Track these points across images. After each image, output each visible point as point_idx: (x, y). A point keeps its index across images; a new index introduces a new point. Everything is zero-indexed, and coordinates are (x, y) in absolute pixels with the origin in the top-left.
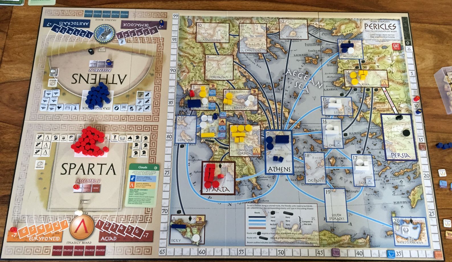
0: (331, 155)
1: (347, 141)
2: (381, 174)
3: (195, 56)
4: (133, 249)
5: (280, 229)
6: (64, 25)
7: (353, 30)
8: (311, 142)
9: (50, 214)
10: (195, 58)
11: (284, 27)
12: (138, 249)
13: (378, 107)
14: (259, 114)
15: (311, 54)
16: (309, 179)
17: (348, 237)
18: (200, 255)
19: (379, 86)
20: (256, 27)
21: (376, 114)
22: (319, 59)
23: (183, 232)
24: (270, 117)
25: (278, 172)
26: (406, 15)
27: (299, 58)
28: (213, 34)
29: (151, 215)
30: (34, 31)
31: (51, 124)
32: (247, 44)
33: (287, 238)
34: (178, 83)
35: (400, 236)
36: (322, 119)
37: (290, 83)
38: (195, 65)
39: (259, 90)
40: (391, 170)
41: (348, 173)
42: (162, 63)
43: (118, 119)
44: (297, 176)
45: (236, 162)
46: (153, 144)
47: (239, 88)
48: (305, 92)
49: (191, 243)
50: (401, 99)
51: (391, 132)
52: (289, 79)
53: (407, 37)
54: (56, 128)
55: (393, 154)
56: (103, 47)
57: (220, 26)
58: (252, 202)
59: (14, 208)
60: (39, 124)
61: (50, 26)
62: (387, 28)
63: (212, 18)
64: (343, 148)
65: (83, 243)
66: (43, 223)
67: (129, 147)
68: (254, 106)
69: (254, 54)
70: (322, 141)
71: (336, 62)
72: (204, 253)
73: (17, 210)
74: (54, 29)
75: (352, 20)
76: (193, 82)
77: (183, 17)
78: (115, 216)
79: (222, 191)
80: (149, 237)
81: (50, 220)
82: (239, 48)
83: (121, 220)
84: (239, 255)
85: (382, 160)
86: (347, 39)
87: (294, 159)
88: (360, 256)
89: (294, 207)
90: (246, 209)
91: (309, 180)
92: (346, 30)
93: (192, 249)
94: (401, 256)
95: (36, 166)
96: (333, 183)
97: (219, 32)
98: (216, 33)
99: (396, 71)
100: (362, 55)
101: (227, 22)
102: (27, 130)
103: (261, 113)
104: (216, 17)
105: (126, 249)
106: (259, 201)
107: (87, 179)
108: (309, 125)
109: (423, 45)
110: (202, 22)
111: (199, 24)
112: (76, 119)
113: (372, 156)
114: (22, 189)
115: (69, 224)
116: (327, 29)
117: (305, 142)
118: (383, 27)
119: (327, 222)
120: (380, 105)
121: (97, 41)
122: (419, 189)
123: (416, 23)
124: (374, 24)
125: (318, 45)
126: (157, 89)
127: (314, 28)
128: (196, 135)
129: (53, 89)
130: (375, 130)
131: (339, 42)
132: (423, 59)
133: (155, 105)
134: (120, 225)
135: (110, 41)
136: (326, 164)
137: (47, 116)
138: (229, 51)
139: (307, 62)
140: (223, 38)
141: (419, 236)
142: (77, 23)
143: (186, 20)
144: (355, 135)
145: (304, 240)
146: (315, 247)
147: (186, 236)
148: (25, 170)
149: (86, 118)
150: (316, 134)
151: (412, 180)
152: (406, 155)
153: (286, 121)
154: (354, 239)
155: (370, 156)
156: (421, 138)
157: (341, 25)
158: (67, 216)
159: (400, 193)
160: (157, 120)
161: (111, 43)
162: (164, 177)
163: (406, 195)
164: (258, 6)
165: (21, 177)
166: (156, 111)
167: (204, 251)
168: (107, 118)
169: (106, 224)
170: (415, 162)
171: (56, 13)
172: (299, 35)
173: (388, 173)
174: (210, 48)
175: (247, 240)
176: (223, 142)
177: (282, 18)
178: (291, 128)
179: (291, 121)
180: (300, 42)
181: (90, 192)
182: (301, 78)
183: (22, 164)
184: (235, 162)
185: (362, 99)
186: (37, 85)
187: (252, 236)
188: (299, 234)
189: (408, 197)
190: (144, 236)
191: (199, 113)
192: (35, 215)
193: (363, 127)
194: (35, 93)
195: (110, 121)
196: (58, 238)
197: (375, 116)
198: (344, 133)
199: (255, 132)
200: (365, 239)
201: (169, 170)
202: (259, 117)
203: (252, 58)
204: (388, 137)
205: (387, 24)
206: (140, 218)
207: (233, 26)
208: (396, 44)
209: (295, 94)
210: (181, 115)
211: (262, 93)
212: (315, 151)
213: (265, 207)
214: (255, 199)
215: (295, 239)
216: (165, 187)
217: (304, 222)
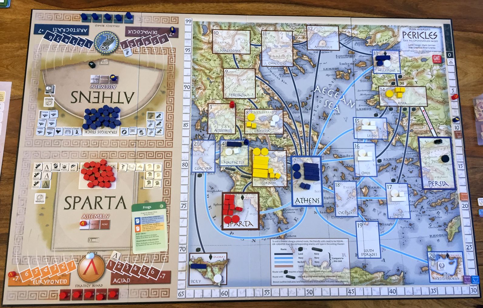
0: (364, 184)
1: (381, 168)
2: (417, 205)
3: (212, 70)
4: (149, 291)
5: (309, 266)
6: (58, 31)
7: (390, 40)
8: (342, 169)
9: (55, 254)
10: (212, 72)
11: (313, 36)
12: (154, 292)
13: (416, 130)
14: (284, 138)
15: (343, 67)
16: (339, 211)
17: (381, 274)
18: (223, 296)
19: (417, 105)
20: (281, 36)
21: (413, 137)
22: (352, 74)
23: (203, 272)
24: (297, 141)
25: (306, 203)
26: (448, 22)
27: (329, 72)
28: (232, 44)
29: (168, 254)
30: (24, 39)
31: (50, 152)
32: (270, 56)
33: (316, 277)
34: (193, 102)
35: (435, 272)
36: (355, 144)
37: (319, 101)
38: (212, 80)
39: (285, 110)
40: (428, 200)
41: (382, 204)
42: (174, 79)
43: (127, 145)
44: (327, 207)
45: (260, 193)
46: (167, 173)
47: (262, 108)
48: (336, 113)
49: (212, 284)
50: (441, 120)
51: (429, 158)
52: (317, 97)
53: (449, 47)
54: (56, 155)
55: (430, 182)
56: (105, 59)
57: (239, 34)
58: (277, 238)
59: (14, 248)
60: (36, 151)
61: (43, 33)
62: (428, 37)
63: (230, 24)
64: (377, 177)
65: (93, 286)
66: (48, 265)
67: (140, 176)
68: (279, 128)
69: (279, 68)
70: (354, 169)
71: (370, 77)
72: (226, 294)
73: (17, 251)
74: (47, 37)
75: (389, 27)
76: (210, 101)
77: (197, 23)
78: (128, 255)
79: (245, 225)
80: (167, 278)
81: (55, 261)
82: (261, 61)
83: (134, 260)
84: (264, 296)
85: (418, 188)
86: (382, 50)
87: (323, 189)
88: (393, 294)
89: (324, 243)
90: (271, 245)
91: (340, 213)
92: (382, 40)
93: (213, 291)
94: (436, 293)
95: (36, 199)
96: (365, 215)
97: (239, 42)
98: (236, 43)
99: (436, 88)
100: (399, 69)
101: (248, 29)
102: (23, 159)
103: (287, 136)
104: (235, 23)
105: (141, 292)
106: (285, 237)
107: (94, 213)
108: (340, 150)
109: (466, 57)
110: (219, 28)
111: (216, 31)
112: (78, 145)
113: (408, 184)
114: (21, 227)
115: (76, 266)
116: (360, 38)
117: (336, 170)
118: (423, 35)
119: (358, 258)
120: (418, 127)
121: (99, 51)
122: (456, 220)
123: (459, 31)
124: (413, 32)
125: (351, 57)
126: (170, 109)
127: (346, 36)
128: (215, 163)
129: (50, 109)
130: (412, 156)
131: (374, 54)
132: (466, 74)
133: (168, 128)
134: (133, 265)
135: (113, 52)
136: (358, 195)
137: (44, 142)
138: (251, 64)
139: (338, 77)
140: (243, 48)
141: (456, 271)
142: (73, 30)
143: (201, 26)
144: (390, 162)
145: (335, 278)
146: (345, 285)
147: (206, 276)
148: (23, 205)
149: (89, 143)
150: (348, 161)
151: (450, 211)
152: (444, 183)
153: (315, 146)
154: (387, 276)
155: (406, 185)
156: (460, 164)
157: (376, 33)
158: (74, 256)
159: (436, 225)
160: (170, 145)
161: (115, 54)
162: (181, 211)
163: (443, 228)
164: (283, 9)
165: (20, 212)
166: (169, 135)
167: (226, 293)
168: (114, 144)
169: (118, 265)
170: (454, 191)
171: (49, 17)
172: (330, 44)
173: (425, 204)
174: (228, 60)
175: (273, 279)
176: (246, 170)
177: (310, 25)
178: (321, 154)
179: (320, 146)
180: (330, 54)
181: (98, 229)
182: (331, 96)
183: (19, 198)
184: (258, 193)
185: (398, 121)
186: (32, 104)
187: (278, 276)
188: (328, 272)
189: (445, 230)
190: (161, 277)
191: (218, 136)
192: (38, 256)
193: (398, 152)
194: (30, 114)
195: (117, 147)
196: (65, 281)
197: (412, 139)
198: (377, 159)
199: (280, 159)
200: (399, 275)
201: (185, 203)
202: (285, 142)
203: (277, 72)
204: (426, 163)
205: (428, 32)
206: (156, 257)
207: (255, 34)
208: (437, 56)
209: (325, 115)
210: (198, 139)
211: (288, 114)
212: (346, 180)
213: (292, 243)
214: (282, 234)
215: (324, 277)
216: (182, 222)
217: (334, 258)
